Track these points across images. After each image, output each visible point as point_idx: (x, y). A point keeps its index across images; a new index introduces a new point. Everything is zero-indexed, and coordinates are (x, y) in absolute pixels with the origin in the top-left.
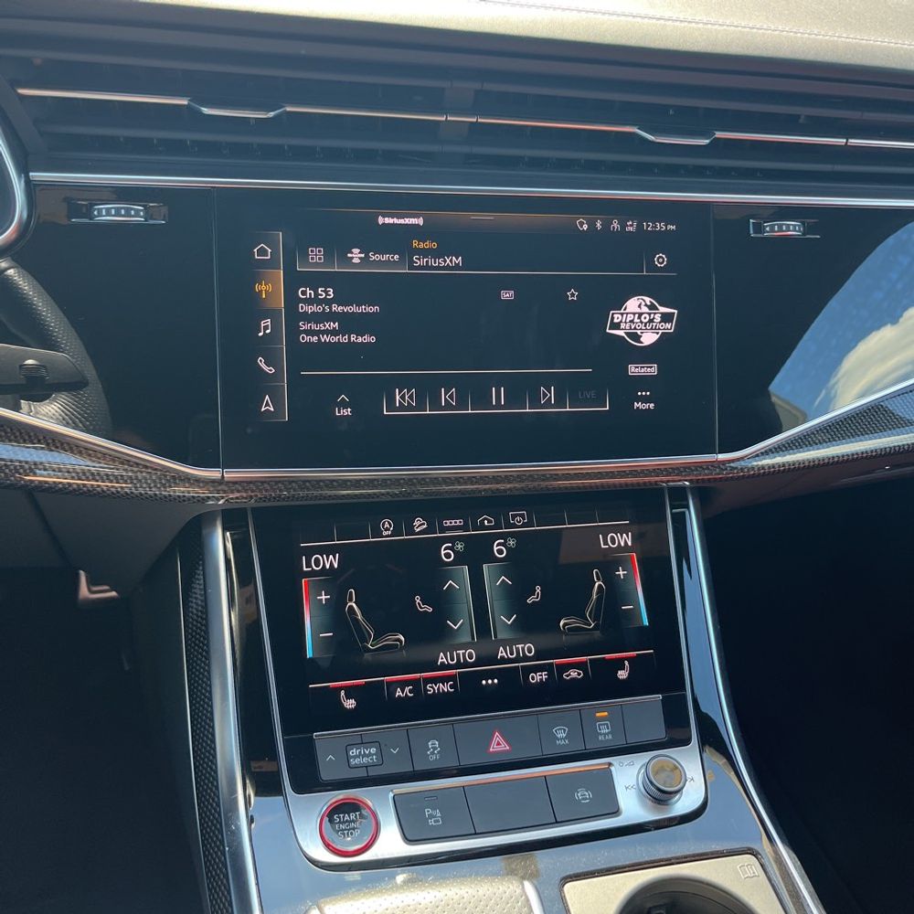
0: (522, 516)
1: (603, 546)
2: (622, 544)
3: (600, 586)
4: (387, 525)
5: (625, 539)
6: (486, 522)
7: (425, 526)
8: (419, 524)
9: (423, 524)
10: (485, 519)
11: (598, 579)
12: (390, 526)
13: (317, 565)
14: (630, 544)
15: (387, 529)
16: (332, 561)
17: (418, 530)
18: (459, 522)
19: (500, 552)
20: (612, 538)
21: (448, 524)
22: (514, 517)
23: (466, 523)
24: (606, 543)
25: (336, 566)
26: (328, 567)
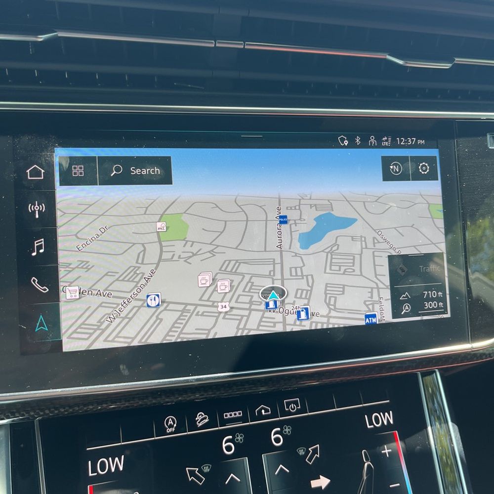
0: (296, 403)
1: (369, 427)
2: (385, 423)
3: (369, 466)
4: (171, 422)
5: (387, 418)
6: (263, 411)
7: (207, 420)
8: (201, 418)
9: (205, 418)
10: (263, 408)
11: (367, 460)
12: (174, 423)
13: (103, 469)
14: (392, 422)
15: (171, 426)
16: (117, 464)
17: (200, 424)
18: (238, 414)
19: (277, 440)
20: (376, 418)
21: (229, 416)
22: (288, 404)
23: (245, 413)
24: (371, 423)
25: (121, 468)
26: (113, 470)
